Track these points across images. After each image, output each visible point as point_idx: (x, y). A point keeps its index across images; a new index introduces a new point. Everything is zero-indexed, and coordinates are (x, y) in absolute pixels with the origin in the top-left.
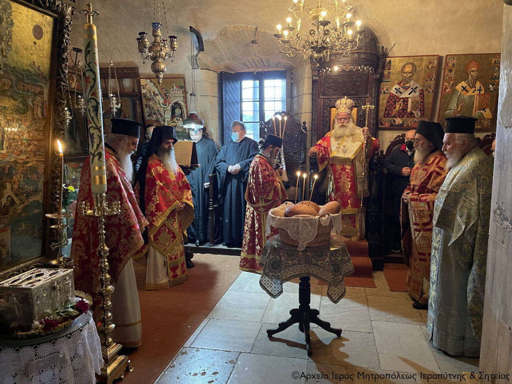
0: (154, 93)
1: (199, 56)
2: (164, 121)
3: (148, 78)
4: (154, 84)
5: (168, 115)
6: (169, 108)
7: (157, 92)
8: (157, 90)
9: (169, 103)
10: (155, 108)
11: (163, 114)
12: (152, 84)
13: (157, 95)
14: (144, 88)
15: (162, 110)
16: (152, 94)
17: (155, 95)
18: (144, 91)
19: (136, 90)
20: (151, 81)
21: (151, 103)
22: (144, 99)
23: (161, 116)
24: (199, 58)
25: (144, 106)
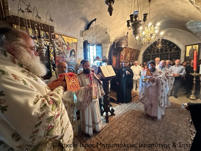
0: (62, 43)
1: (84, 32)
2: (66, 58)
5: (68, 55)
6: (69, 51)
9: (70, 49)
10: (62, 51)
11: (66, 54)
12: (62, 39)
13: (64, 44)
14: (57, 39)
15: (66, 52)
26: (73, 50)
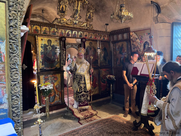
0: (136, 38)
1: (159, 16)
2: (140, 51)
3: (133, 32)
4: (136, 34)
5: (142, 48)
6: (143, 45)
7: (137, 38)
8: (137, 37)
9: (143, 42)
10: (136, 45)
11: (140, 48)
12: (135, 34)
13: (137, 39)
14: (131, 37)
15: (139, 46)
16: (135, 39)
17: (136, 39)
18: (131, 38)
19: (129, 38)
20: (135, 33)
21: (134, 43)
22: (131, 41)
23: (139, 49)
24: (159, 17)
25: (132, 45)
26: (146, 42)
